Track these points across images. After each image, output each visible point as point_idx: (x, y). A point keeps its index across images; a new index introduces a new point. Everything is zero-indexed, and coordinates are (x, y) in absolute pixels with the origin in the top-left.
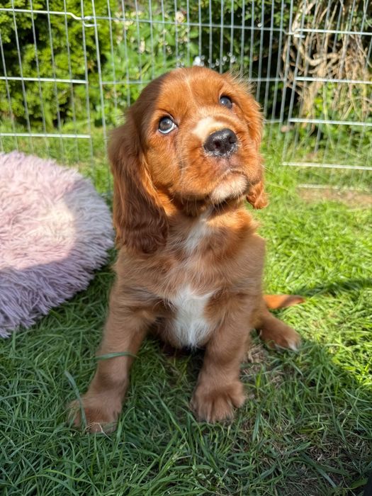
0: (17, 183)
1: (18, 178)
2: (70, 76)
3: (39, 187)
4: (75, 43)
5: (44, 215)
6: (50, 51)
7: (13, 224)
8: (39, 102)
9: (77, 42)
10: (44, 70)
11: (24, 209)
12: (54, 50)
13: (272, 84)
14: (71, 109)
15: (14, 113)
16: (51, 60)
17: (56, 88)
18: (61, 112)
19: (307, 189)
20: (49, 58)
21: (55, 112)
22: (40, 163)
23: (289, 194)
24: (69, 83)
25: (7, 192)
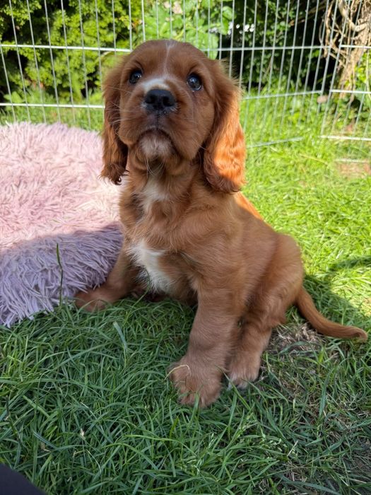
0: (62, 155)
1: (63, 149)
2: (98, 43)
3: (84, 159)
4: (105, 9)
5: (95, 188)
6: (79, 17)
7: (63, 196)
8: (68, 71)
9: (107, 8)
10: (73, 38)
11: (71, 181)
12: (83, 16)
13: (307, 51)
14: (98, 78)
15: (43, 82)
16: (80, 27)
17: (84, 56)
18: (89, 81)
19: (346, 163)
20: (78, 25)
21: (83, 81)
22: (84, 135)
23: (328, 168)
24: (97, 51)
25: (51, 164)
